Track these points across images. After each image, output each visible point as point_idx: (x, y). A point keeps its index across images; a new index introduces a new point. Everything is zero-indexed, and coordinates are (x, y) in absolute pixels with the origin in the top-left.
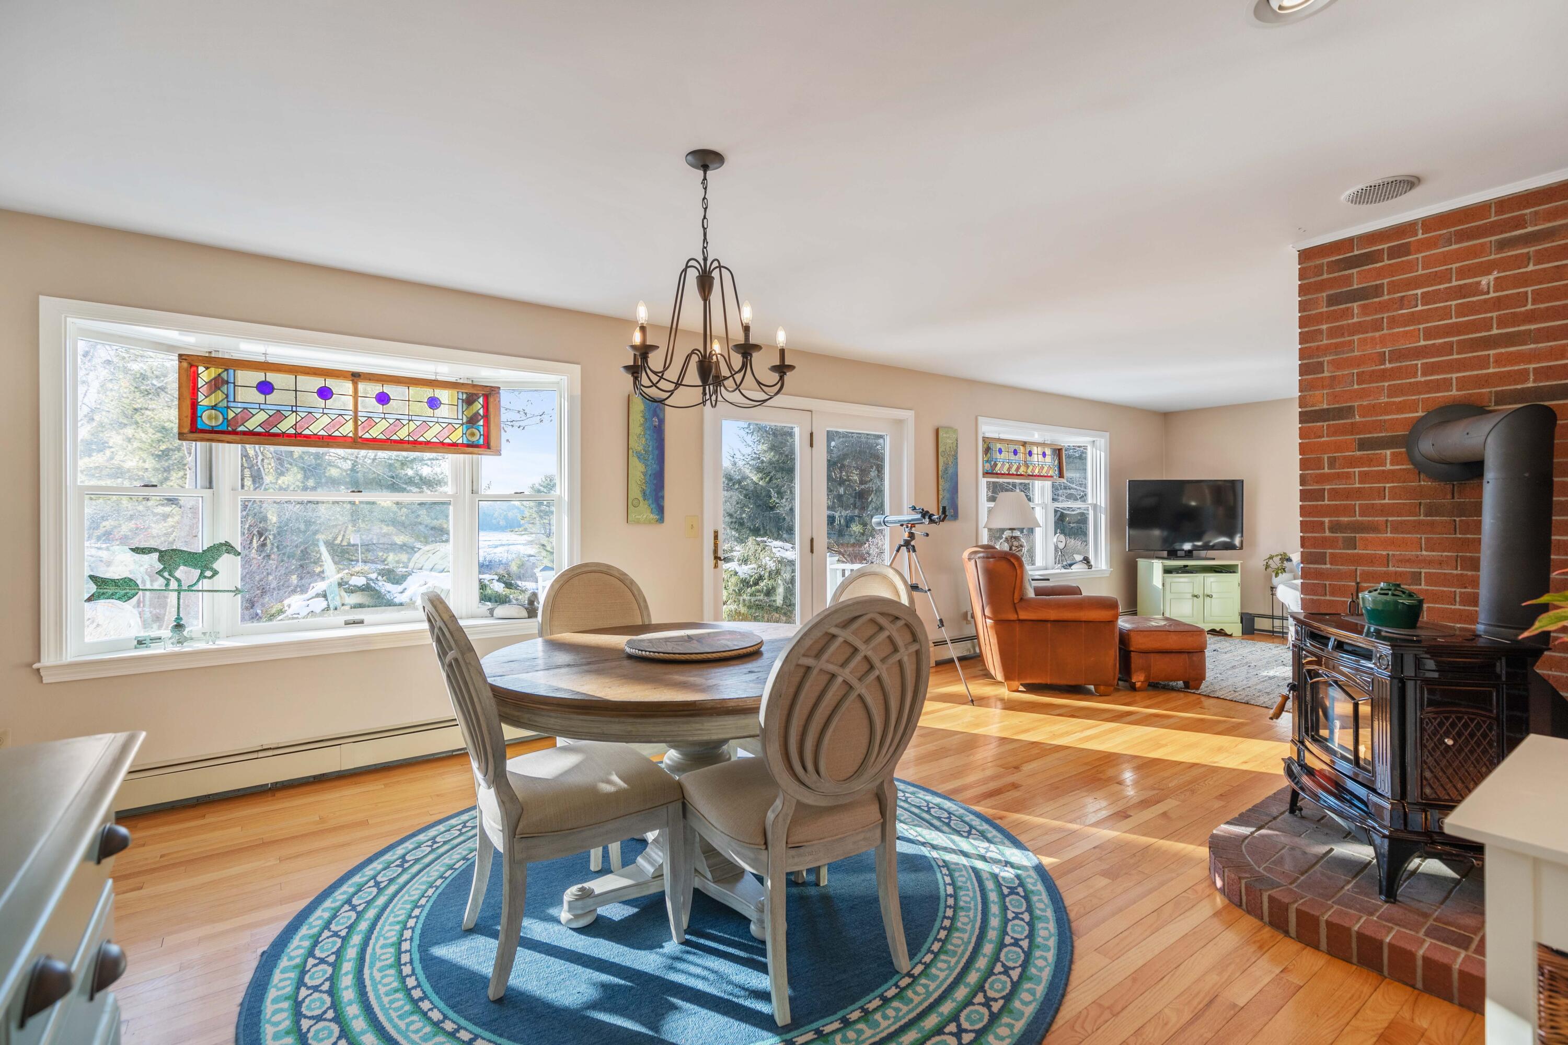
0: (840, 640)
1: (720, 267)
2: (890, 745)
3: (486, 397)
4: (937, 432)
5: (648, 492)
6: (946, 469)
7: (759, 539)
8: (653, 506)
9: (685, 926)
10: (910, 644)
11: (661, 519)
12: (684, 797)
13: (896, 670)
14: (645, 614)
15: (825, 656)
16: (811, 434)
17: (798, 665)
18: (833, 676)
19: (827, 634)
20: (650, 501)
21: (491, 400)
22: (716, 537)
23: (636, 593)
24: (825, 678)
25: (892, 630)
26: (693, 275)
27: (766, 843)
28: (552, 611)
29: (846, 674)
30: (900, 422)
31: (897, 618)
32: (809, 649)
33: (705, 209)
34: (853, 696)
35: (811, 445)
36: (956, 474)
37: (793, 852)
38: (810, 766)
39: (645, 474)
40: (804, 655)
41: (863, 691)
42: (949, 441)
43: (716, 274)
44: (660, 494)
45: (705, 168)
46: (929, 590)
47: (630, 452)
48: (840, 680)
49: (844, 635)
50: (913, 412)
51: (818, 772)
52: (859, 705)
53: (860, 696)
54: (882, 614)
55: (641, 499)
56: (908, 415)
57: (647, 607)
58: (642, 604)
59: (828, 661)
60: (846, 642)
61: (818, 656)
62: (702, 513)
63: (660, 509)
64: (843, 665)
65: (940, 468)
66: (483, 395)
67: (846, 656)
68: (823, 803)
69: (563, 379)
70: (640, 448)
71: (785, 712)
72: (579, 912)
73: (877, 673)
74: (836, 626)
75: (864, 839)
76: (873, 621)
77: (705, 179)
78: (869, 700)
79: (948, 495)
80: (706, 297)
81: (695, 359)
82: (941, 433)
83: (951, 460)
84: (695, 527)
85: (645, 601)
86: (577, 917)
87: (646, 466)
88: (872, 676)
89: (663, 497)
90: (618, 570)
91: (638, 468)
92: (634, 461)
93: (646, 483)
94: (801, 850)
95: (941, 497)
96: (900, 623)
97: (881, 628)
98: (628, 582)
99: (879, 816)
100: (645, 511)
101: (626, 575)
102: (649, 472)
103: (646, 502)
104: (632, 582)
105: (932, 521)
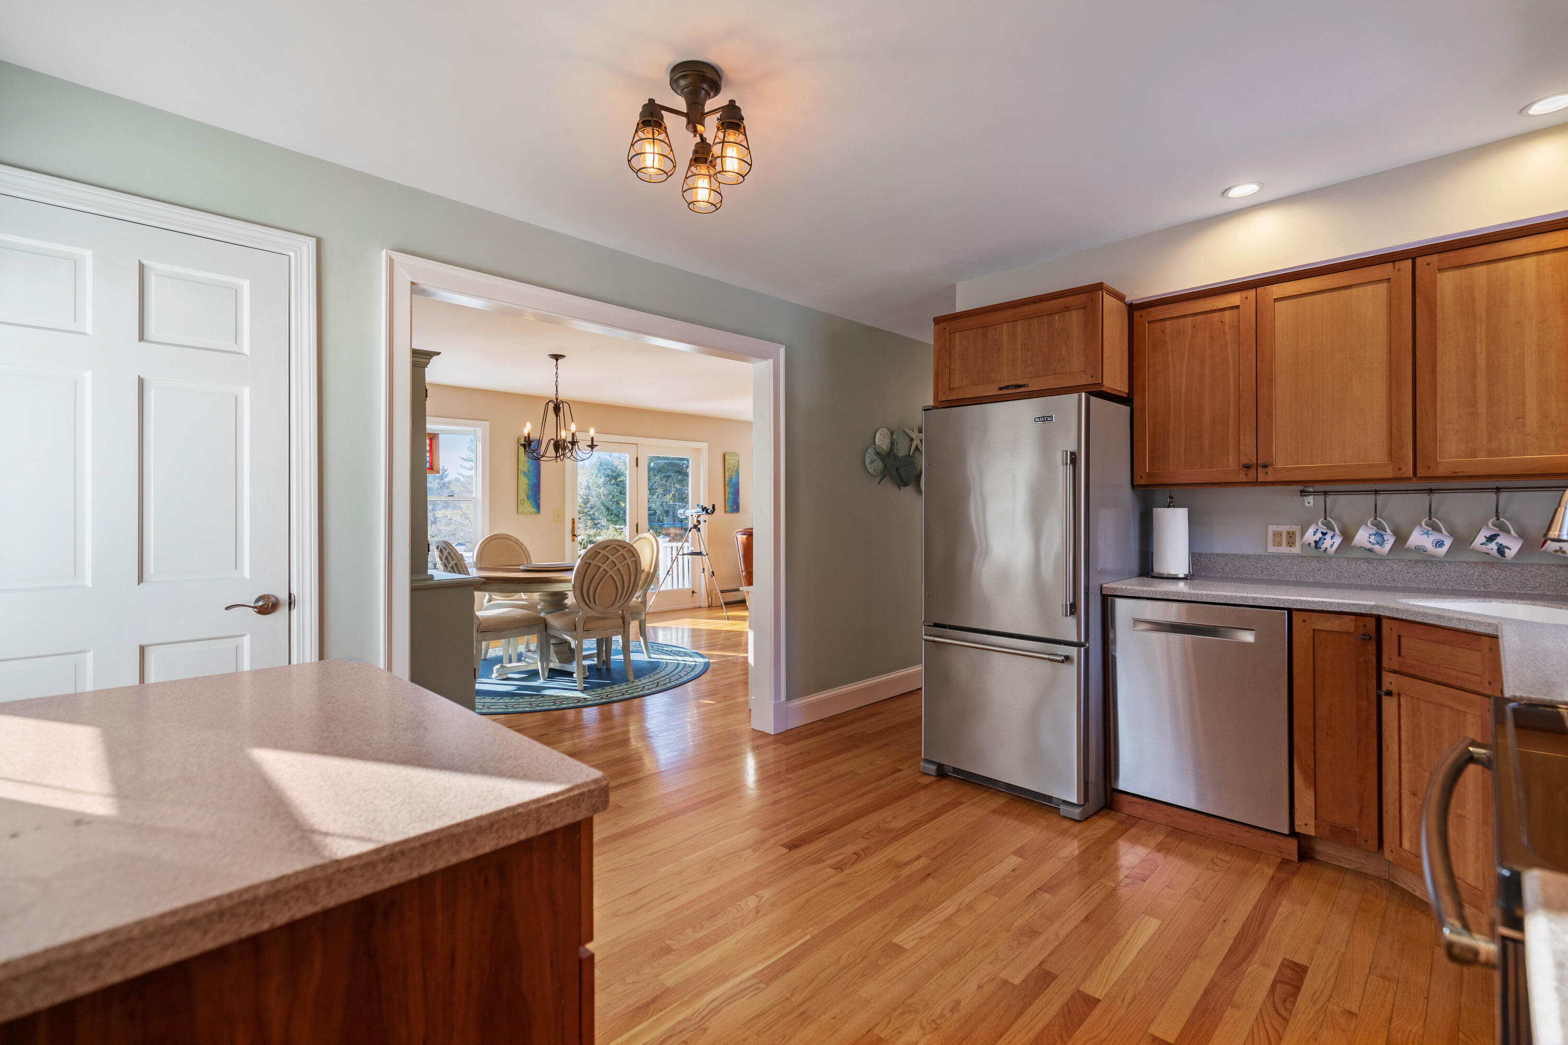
0: (602, 554)
1: (562, 402)
2: (626, 595)
3: (431, 440)
4: (724, 455)
5: (530, 496)
6: (731, 480)
7: (617, 527)
8: (534, 504)
9: (546, 677)
10: (632, 557)
11: (538, 512)
12: (545, 623)
13: (626, 566)
14: (529, 559)
15: (596, 560)
16: (637, 459)
17: (585, 563)
18: (600, 567)
19: (596, 551)
20: (531, 501)
21: (434, 441)
22: (573, 523)
23: (524, 549)
24: (597, 568)
25: (623, 551)
26: (551, 405)
27: (575, 629)
28: (481, 557)
29: (604, 566)
30: (698, 450)
31: (625, 547)
32: (590, 557)
33: (557, 378)
34: (608, 575)
35: (637, 466)
36: (738, 483)
37: (586, 632)
38: (592, 600)
39: (528, 485)
40: (588, 559)
41: (612, 574)
42: (732, 462)
43: (561, 406)
44: (538, 497)
45: (557, 360)
46: (707, 554)
47: (519, 472)
48: (602, 569)
49: (603, 552)
50: (707, 444)
51: (595, 603)
52: (610, 579)
53: (611, 575)
54: (619, 545)
55: (526, 499)
56: (704, 446)
57: (530, 557)
58: (527, 555)
59: (597, 561)
60: (604, 555)
61: (593, 560)
62: (564, 507)
63: (538, 506)
64: (604, 564)
65: (726, 479)
66: (429, 438)
67: (605, 560)
68: (597, 615)
69: (479, 430)
70: (525, 470)
71: (581, 580)
72: (501, 673)
73: (617, 567)
74: (600, 549)
75: (615, 631)
76: (614, 548)
77: (557, 364)
78: (615, 577)
79: (732, 497)
80: (557, 415)
81: (552, 442)
82: (726, 457)
83: (734, 474)
84: (560, 516)
85: (529, 554)
86: (500, 675)
87: (529, 480)
88: (615, 569)
89: (539, 499)
90: (514, 538)
91: (524, 481)
92: (522, 477)
93: (529, 490)
94: (589, 632)
95: (727, 498)
96: (626, 549)
97: (619, 551)
98: (520, 544)
99: (622, 624)
100: (528, 507)
101: (518, 540)
102: (531, 484)
103: (529, 501)
104: (522, 544)
105: (707, 513)
